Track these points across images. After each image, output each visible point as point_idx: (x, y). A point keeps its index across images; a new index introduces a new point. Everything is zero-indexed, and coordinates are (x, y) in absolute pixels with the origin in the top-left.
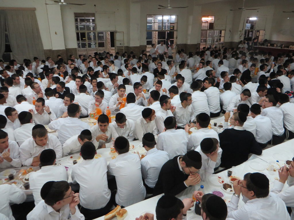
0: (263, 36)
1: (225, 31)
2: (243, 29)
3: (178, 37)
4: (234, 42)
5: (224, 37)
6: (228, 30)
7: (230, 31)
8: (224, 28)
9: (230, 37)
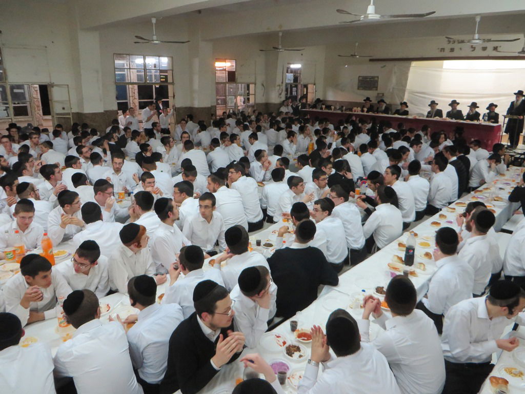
0: (313, 93)
1: (255, 84)
2: (282, 83)
3: (175, 94)
4: (270, 104)
5: (255, 95)
6: (259, 83)
7: (263, 85)
8: (253, 81)
9: (263, 95)
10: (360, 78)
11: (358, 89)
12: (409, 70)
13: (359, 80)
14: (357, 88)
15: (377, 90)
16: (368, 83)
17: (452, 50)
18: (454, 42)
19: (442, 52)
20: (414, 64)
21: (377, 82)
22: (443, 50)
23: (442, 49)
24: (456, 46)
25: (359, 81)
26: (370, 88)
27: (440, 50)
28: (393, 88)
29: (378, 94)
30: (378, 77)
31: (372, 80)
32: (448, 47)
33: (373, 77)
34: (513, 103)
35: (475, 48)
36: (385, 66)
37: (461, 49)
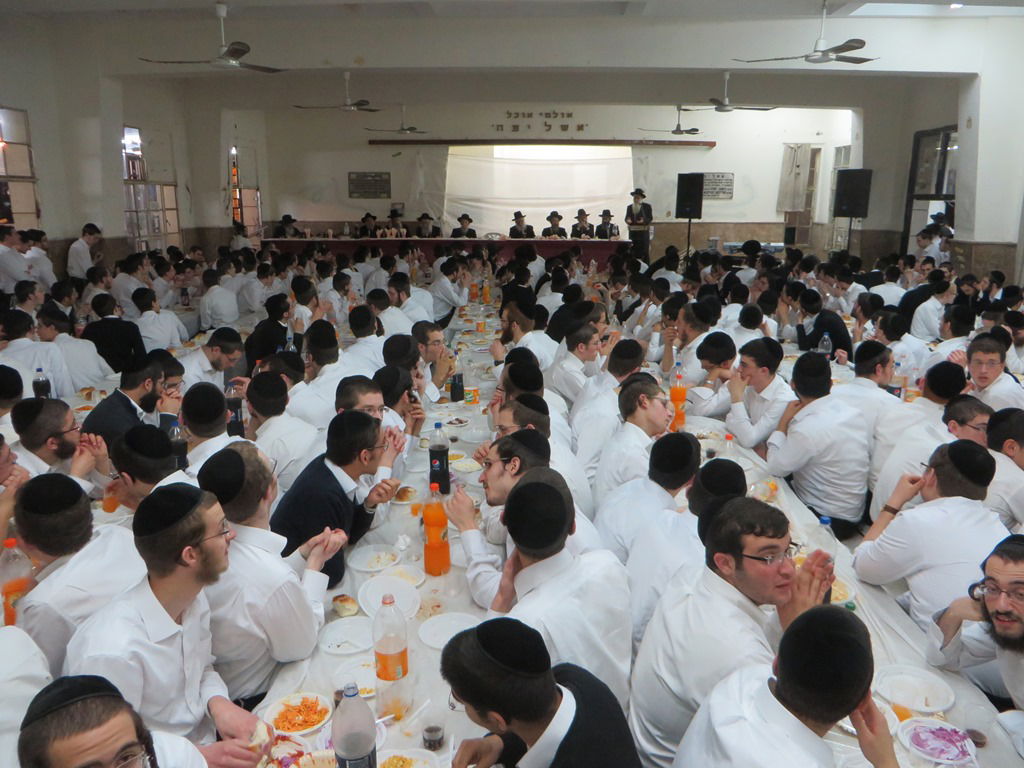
0: (257, 207)
1: (176, 186)
2: (229, 183)
3: (41, 208)
4: (209, 229)
5: (177, 209)
6: (181, 183)
7: (188, 189)
8: (171, 179)
9: (190, 211)
10: (354, 176)
11: (350, 196)
12: (446, 160)
13: (349, 179)
14: (348, 195)
15: (389, 197)
16: (368, 185)
17: (516, 128)
18: (517, 115)
19: (500, 132)
20: (452, 149)
21: (388, 182)
22: (500, 127)
23: (498, 126)
24: (522, 122)
25: (351, 181)
26: (376, 195)
27: (495, 127)
28: (421, 193)
29: (393, 205)
30: (389, 174)
31: (377, 178)
32: (508, 123)
33: (379, 175)
34: (630, 208)
35: (550, 126)
36: (400, 154)
37: (529, 127)
